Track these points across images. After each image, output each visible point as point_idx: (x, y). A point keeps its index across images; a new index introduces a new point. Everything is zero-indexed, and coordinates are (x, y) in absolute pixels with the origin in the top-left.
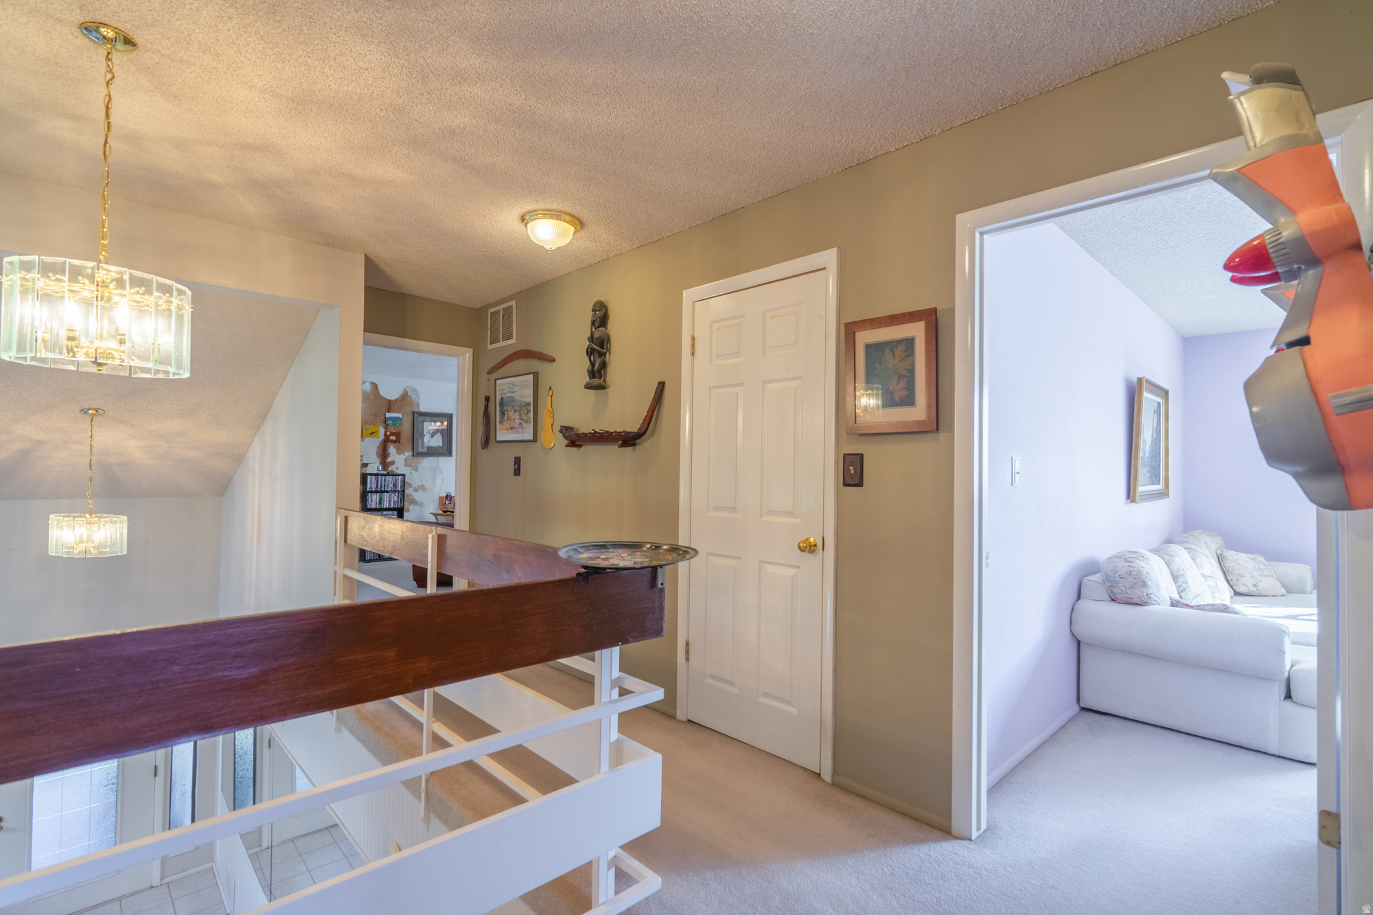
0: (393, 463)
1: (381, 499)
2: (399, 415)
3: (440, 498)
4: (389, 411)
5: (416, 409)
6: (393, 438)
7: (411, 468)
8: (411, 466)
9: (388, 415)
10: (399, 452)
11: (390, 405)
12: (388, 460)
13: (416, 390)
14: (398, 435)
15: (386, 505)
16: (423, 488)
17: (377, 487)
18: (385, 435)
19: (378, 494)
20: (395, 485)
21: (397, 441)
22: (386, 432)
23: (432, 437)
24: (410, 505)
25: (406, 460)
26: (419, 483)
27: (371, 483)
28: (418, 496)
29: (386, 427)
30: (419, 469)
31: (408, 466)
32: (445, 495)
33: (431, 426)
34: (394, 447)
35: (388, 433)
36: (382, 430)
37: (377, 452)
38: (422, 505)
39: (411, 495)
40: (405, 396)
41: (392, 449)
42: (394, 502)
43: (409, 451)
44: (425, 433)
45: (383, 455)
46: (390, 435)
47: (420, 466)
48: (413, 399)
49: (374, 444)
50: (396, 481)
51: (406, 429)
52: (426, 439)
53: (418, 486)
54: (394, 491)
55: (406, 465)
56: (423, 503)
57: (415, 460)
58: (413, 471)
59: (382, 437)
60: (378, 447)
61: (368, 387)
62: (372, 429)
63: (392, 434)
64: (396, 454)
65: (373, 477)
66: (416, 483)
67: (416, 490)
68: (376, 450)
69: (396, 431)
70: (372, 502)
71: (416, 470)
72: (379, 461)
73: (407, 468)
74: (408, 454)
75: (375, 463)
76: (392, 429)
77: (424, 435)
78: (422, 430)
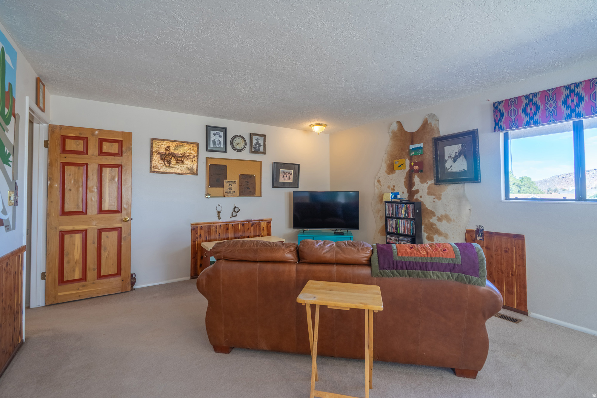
0: (417, 191)
1: (396, 225)
2: (421, 145)
3: (468, 232)
4: (412, 143)
5: (436, 135)
6: (416, 168)
7: (433, 197)
8: (434, 195)
9: (412, 147)
10: (423, 181)
11: (413, 137)
12: (414, 189)
13: (434, 115)
14: (420, 164)
15: (401, 231)
16: (447, 218)
17: (393, 213)
18: (410, 165)
19: (394, 220)
20: (407, 212)
21: (420, 171)
22: (410, 163)
23: (455, 161)
24: (435, 235)
25: (429, 188)
26: (443, 213)
27: (389, 210)
28: (442, 226)
29: (411, 159)
30: (442, 197)
31: (431, 195)
32: (475, 229)
33: (451, 150)
34: (418, 177)
35: (412, 164)
36: (407, 162)
37: (405, 182)
38: (446, 236)
39: (435, 225)
40: (425, 124)
41: (416, 179)
42: (407, 229)
43: (431, 179)
44: (446, 158)
45: (410, 184)
46: (414, 165)
47: (443, 194)
48: (433, 125)
49: (400, 176)
50: (407, 208)
51: (429, 156)
52: (449, 164)
53: (442, 216)
54: (407, 219)
55: (429, 193)
56: (447, 234)
57: (438, 187)
58: (436, 200)
59: (408, 168)
60: (405, 178)
61: (395, 127)
62: (400, 162)
63: (416, 164)
64: (420, 183)
65: (390, 205)
66: (440, 212)
67: (440, 219)
68: (404, 180)
69: (419, 160)
70: (390, 226)
71: (439, 198)
72: (406, 190)
73: (430, 196)
74: (431, 182)
75: (403, 193)
76: (416, 160)
77: (446, 161)
78: (444, 156)
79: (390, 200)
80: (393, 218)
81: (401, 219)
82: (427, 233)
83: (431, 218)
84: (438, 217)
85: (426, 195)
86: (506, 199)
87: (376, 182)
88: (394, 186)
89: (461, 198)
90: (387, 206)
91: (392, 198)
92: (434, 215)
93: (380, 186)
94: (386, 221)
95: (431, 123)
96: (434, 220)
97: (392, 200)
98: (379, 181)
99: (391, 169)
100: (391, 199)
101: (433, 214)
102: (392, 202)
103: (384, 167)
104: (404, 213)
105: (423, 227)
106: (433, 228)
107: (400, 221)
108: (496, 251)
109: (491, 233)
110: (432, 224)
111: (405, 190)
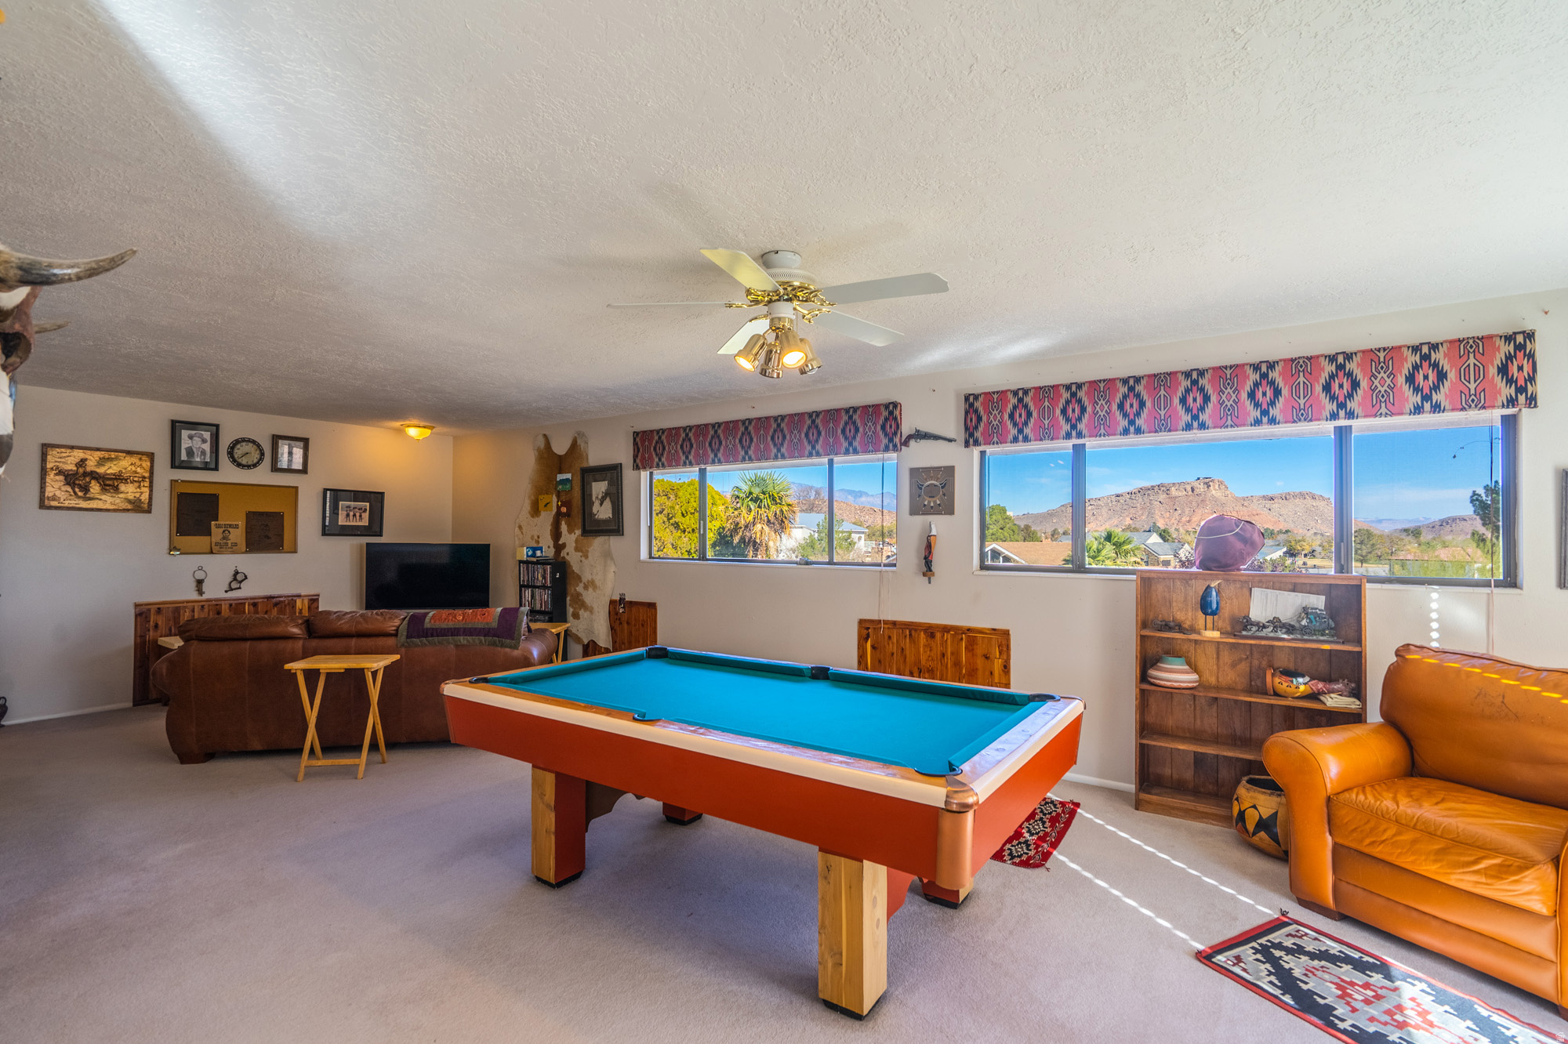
0: (564, 546)
1: (532, 597)
2: (569, 476)
3: (612, 602)
4: (560, 472)
5: (585, 465)
6: (564, 510)
7: (580, 554)
8: (582, 551)
9: (560, 477)
10: (571, 531)
11: (560, 463)
12: (560, 542)
13: (584, 434)
14: (568, 505)
15: (538, 606)
16: (593, 584)
17: (528, 579)
18: (558, 506)
19: (530, 590)
20: (544, 577)
21: (568, 515)
22: (558, 502)
24: (580, 609)
25: (577, 541)
29: (558, 497)
30: (590, 555)
31: (579, 551)
32: (618, 598)
34: (565, 524)
35: (560, 504)
36: (555, 499)
37: (551, 530)
40: (574, 446)
41: (564, 527)
42: (546, 603)
43: (579, 528)
45: (556, 534)
46: (561, 506)
47: (590, 550)
48: (581, 449)
49: (546, 518)
50: (545, 571)
51: (576, 494)
52: (596, 508)
53: (588, 582)
54: (544, 587)
55: (577, 549)
57: (585, 541)
58: (583, 559)
59: (555, 510)
60: (552, 525)
61: (541, 443)
62: (546, 499)
63: (563, 504)
64: (567, 533)
65: (525, 566)
66: (586, 576)
67: (586, 587)
68: (550, 528)
69: (567, 499)
70: (525, 600)
71: (586, 557)
73: (577, 554)
74: (578, 532)
75: (549, 547)
76: (563, 498)
77: (593, 503)
78: (591, 495)
79: (525, 558)
80: (528, 586)
81: (538, 587)
82: (572, 607)
83: (578, 585)
84: (584, 583)
85: (573, 551)
86: (650, 558)
87: (517, 529)
88: (538, 537)
89: (607, 555)
90: (522, 569)
91: (528, 556)
92: (581, 582)
93: (521, 536)
94: (521, 591)
95: (580, 446)
96: (580, 589)
97: (528, 559)
98: (520, 527)
99: (535, 511)
100: (525, 556)
101: (579, 578)
102: (526, 562)
103: (527, 506)
104: (540, 578)
105: (568, 598)
106: (580, 600)
107: (537, 591)
108: (635, 625)
109: (631, 602)
110: (579, 595)
111: (551, 544)
